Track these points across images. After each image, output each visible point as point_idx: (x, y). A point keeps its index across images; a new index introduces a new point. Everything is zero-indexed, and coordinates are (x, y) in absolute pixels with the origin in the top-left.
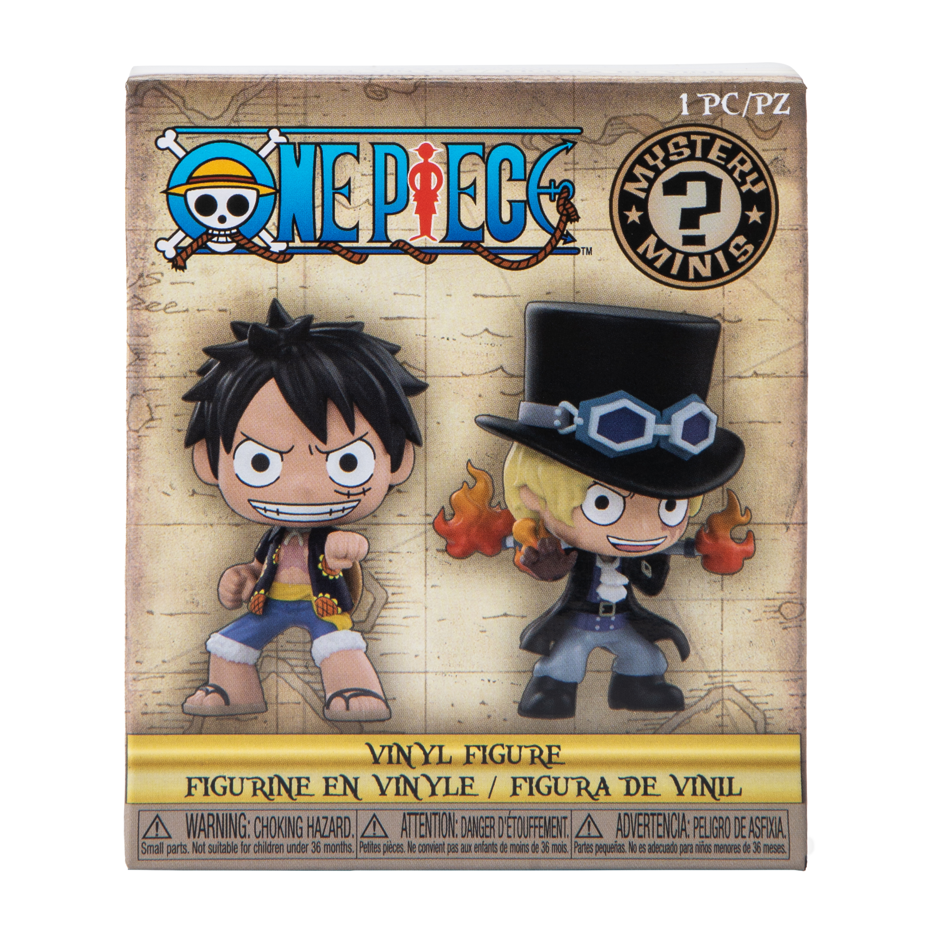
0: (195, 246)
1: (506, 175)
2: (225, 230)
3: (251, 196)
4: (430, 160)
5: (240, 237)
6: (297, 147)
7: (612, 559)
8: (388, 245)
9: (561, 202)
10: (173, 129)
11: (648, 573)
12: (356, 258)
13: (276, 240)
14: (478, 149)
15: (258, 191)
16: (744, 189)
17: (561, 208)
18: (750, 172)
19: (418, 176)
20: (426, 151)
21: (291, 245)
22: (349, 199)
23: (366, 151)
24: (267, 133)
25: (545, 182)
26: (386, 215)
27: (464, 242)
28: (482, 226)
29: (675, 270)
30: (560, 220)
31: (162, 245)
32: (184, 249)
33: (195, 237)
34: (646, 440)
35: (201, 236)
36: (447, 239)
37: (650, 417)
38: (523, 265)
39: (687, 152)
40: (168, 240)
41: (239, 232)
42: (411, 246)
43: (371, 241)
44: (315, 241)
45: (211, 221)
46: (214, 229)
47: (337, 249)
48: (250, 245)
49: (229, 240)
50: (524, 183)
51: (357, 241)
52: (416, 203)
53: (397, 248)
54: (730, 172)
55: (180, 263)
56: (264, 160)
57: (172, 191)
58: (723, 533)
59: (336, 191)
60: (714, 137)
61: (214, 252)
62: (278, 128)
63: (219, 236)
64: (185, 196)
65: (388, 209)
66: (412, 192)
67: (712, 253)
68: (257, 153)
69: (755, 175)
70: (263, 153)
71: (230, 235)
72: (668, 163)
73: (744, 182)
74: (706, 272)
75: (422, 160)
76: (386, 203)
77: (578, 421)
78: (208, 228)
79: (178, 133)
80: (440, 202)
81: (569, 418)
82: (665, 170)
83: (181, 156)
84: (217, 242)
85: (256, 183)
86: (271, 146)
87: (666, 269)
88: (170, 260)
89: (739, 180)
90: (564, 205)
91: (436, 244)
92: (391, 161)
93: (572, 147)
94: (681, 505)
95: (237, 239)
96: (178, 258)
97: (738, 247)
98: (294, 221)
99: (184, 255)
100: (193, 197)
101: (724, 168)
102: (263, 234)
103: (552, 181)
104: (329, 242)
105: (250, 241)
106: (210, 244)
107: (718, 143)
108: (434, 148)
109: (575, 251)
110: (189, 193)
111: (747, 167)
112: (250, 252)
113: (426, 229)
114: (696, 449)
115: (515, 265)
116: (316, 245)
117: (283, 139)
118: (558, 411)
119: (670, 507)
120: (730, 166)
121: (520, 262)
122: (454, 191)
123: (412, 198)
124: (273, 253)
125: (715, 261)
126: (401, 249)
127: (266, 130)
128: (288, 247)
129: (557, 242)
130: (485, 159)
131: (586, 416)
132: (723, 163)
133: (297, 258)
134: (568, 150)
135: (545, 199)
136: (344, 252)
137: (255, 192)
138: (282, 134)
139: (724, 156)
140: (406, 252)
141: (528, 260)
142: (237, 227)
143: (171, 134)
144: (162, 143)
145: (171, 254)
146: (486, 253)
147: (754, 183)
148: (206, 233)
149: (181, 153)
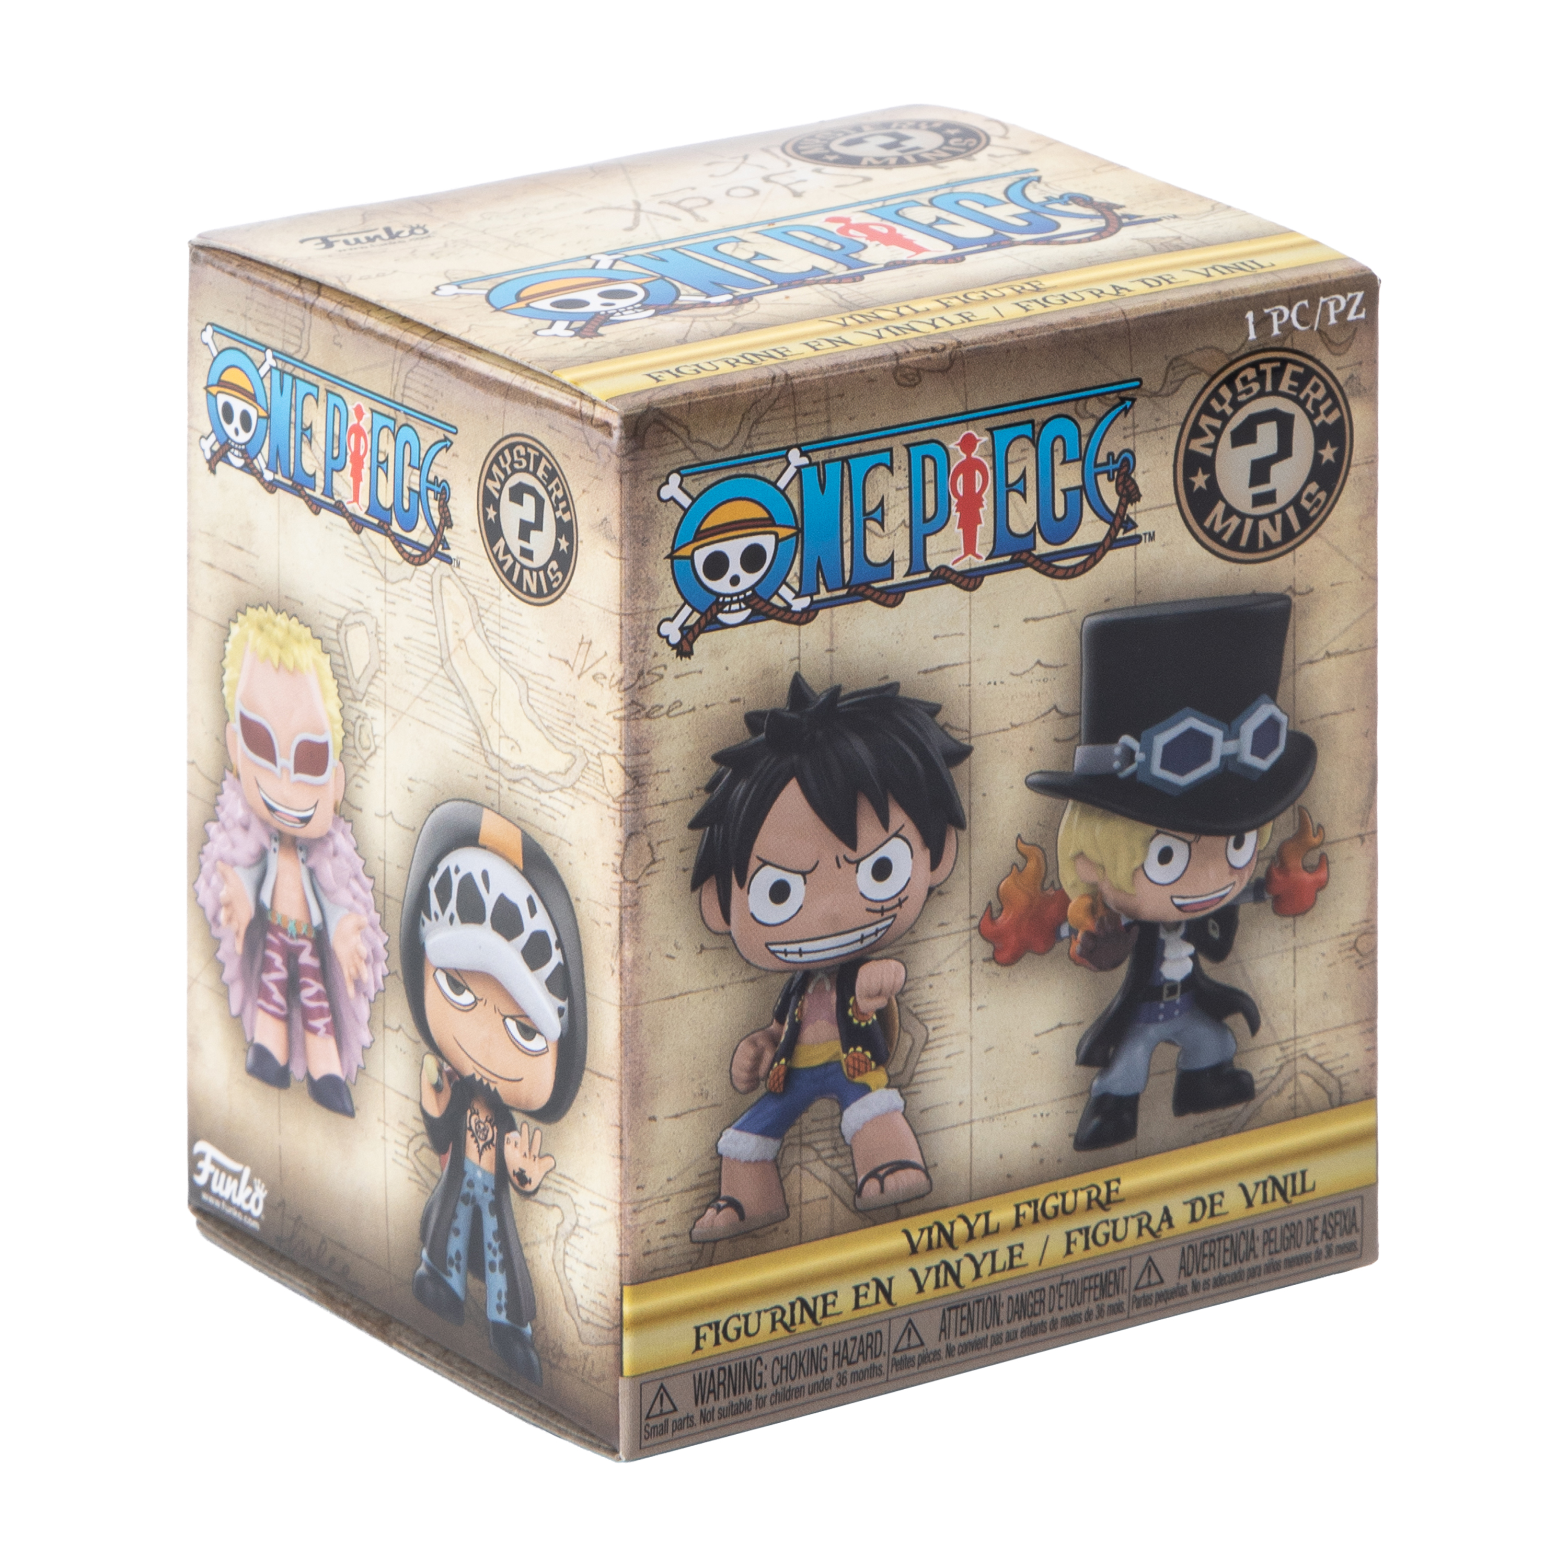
0: (703, 622)
1: (1058, 458)
2: (738, 594)
3: (767, 542)
4: (973, 455)
5: (756, 600)
6: (820, 467)
7: (1176, 926)
8: (926, 575)
9: (1121, 480)
10: (677, 471)
11: (1215, 934)
12: (891, 599)
13: (798, 595)
14: (1027, 430)
15: (776, 535)
16: (1317, 422)
17: (1121, 488)
18: (1324, 399)
19: (961, 478)
20: (968, 444)
21: (816, 598)
22: (882, 524)
23: (900, 456)
24: (786, 456)
25: (1102, 459)
26: (925, 536)
27: (1013, 554)
28: (1033, 530)
29: (1243, 542)
30: (1120, 503)
31: (666, 628)
32: (691, 628)
33: (703, 610)
34: (1213, 765)
35: (710, 608)
36: (996, 553)
37: (1217, 734)
38: (1079, 569)
39: (1256, 387)
40: (672, 620)
41: (754, 593)
42: (953, 572)
43: (908, 574)
44: (843, 587)
45: (722, 586)
46: (725, 595)
47: (869, 592)
48: (768, 607)
49: (743, 606)
50: (1079, 464)
51: (892, 578)
52: (958, 514)
53: (938, 577)
54: (1302, 404)
55: (686, 647)
56: (783, 492)
57: (677, 554)
58: (1295, 863)
59: (868, 516)
60: (1284, 362)
61: (725, 626)
62: (799, 447)
63: (732, 602)
64: (691, 558)
65: (928, 527)
66: (954, 501)
67: (1282, 511)
68: (774, 484)
69: (1329, 402)
70: (782, 484)
71: (744, 600)
72: (1237, 405)
73: (1317, 414)
74: (1276, 536)
75: (964, 456)
76: (926, 520)
77: (1140, 757)
78: (718, 595)
79: (682, 477)
80: (986, 507)
81: (1129, 755)
82: (1233, 414)
83: (686, 506)
84: (730, 611)
85: (774, 524)
86: (791, 471)
87: (1233, 544)
88: (674, 647)
89: (1312, 412)
90: (1124, 482)
91: (982, 563)
92: (929, 464)
93: (1131, 406)
94: (1251, 838)
95: (752, 603)
96: (685, 643)
97: (1310, 498)
98: (819, 566)
99: (690, 637)
100: (701, 557)
101: (1296, 400)
102: (784, 591)
103: (1110, 454)
104: (859, 586)
105: (768, 602)
106: (721, 616)
107: (1290, 368)
108: (977, 437)
109: (1136, 540)
110: (696, 553)
111: (1321, 393)
112: (768, 617)
113: (970, 547)
114: (1264, 764)
115: (1070, 572)
116: (844, 592)
117: (805, 461)
118: (1117, 750)
119: (1238, 844)
120: (1302, 396)
121: (1075, 567)
122: (1002, 489)
123: (954, 508)
124: (795, 613)
125: (1286, 521)
126: (943, 577)
127: (784, 452)
128: (812, 602)
129: (1117, 532)
130: (1035, 442)
131: (1148, 750)
132: (1294, 393)
133: (823, 614)
134: (1126, 410)
135: (1102, 479)
136: (877, 595)
137: (773, 537)
138: (803, 454)
139: (1295, 384)
140: (947, 581)
141: (1085, 562)
142: (752, 588)
143: (675, 479)
144: (666, 493)
145: (675, 638)
146: (1037, 564)
147: (1328, 412)
148: (717, 602)
149: (686, 501)
